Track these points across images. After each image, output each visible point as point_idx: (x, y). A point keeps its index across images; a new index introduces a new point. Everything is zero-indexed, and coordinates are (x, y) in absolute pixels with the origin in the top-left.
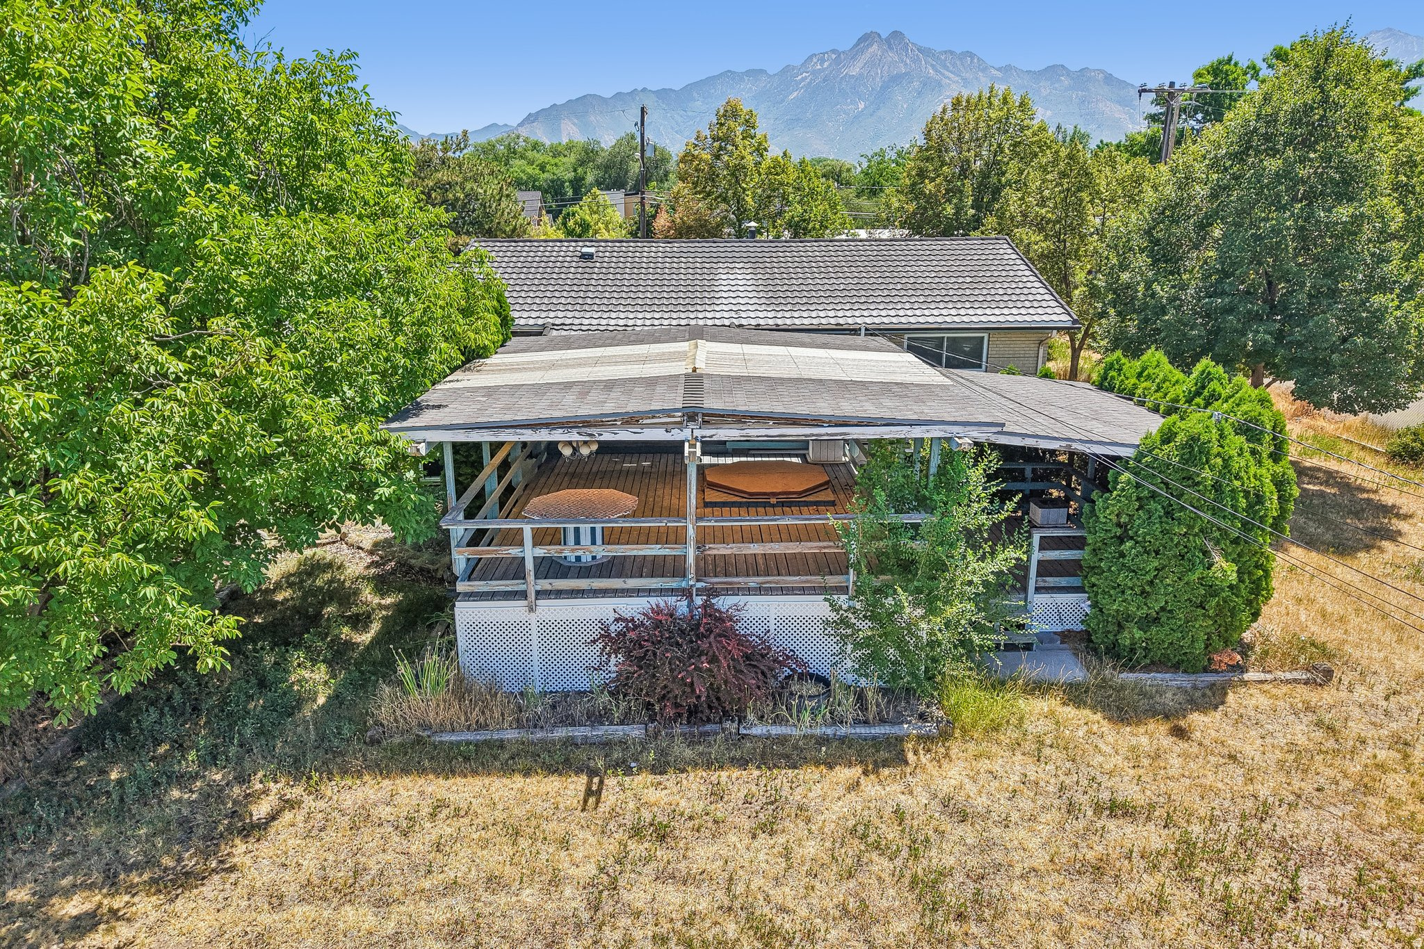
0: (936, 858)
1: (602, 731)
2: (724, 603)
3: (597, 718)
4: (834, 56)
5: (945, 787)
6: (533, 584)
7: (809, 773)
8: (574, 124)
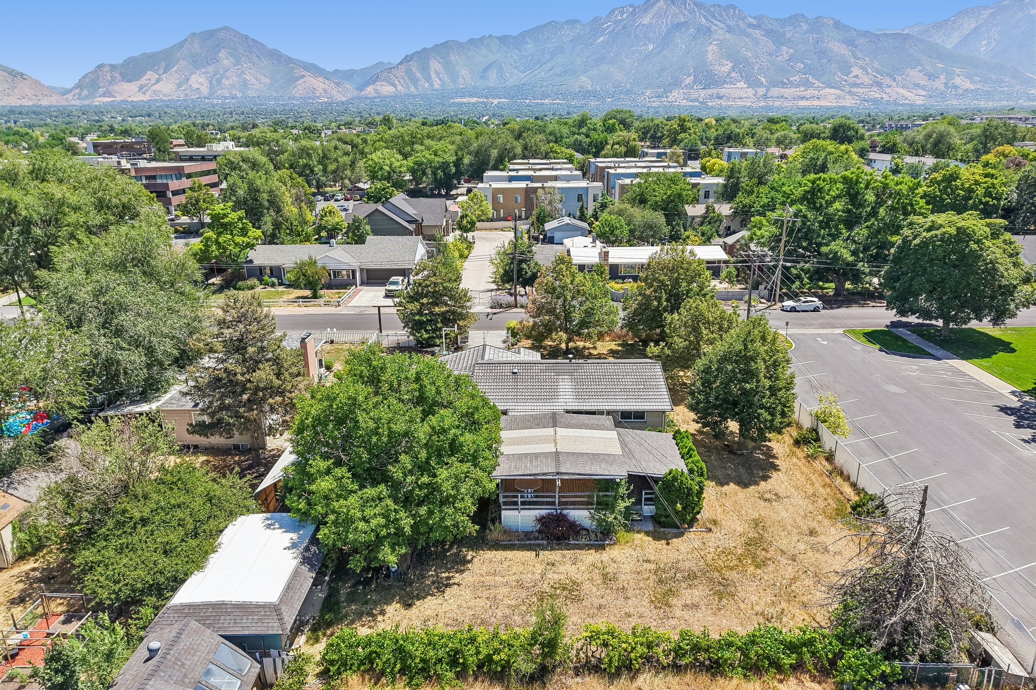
0: (608, 570)
1: (538, 542)
2: (565, 512)
3: (536, 539)
4: (631, 9)
5: (612, 556)
6: (520, 507)
7: (583, 552)
8: (439, 62)
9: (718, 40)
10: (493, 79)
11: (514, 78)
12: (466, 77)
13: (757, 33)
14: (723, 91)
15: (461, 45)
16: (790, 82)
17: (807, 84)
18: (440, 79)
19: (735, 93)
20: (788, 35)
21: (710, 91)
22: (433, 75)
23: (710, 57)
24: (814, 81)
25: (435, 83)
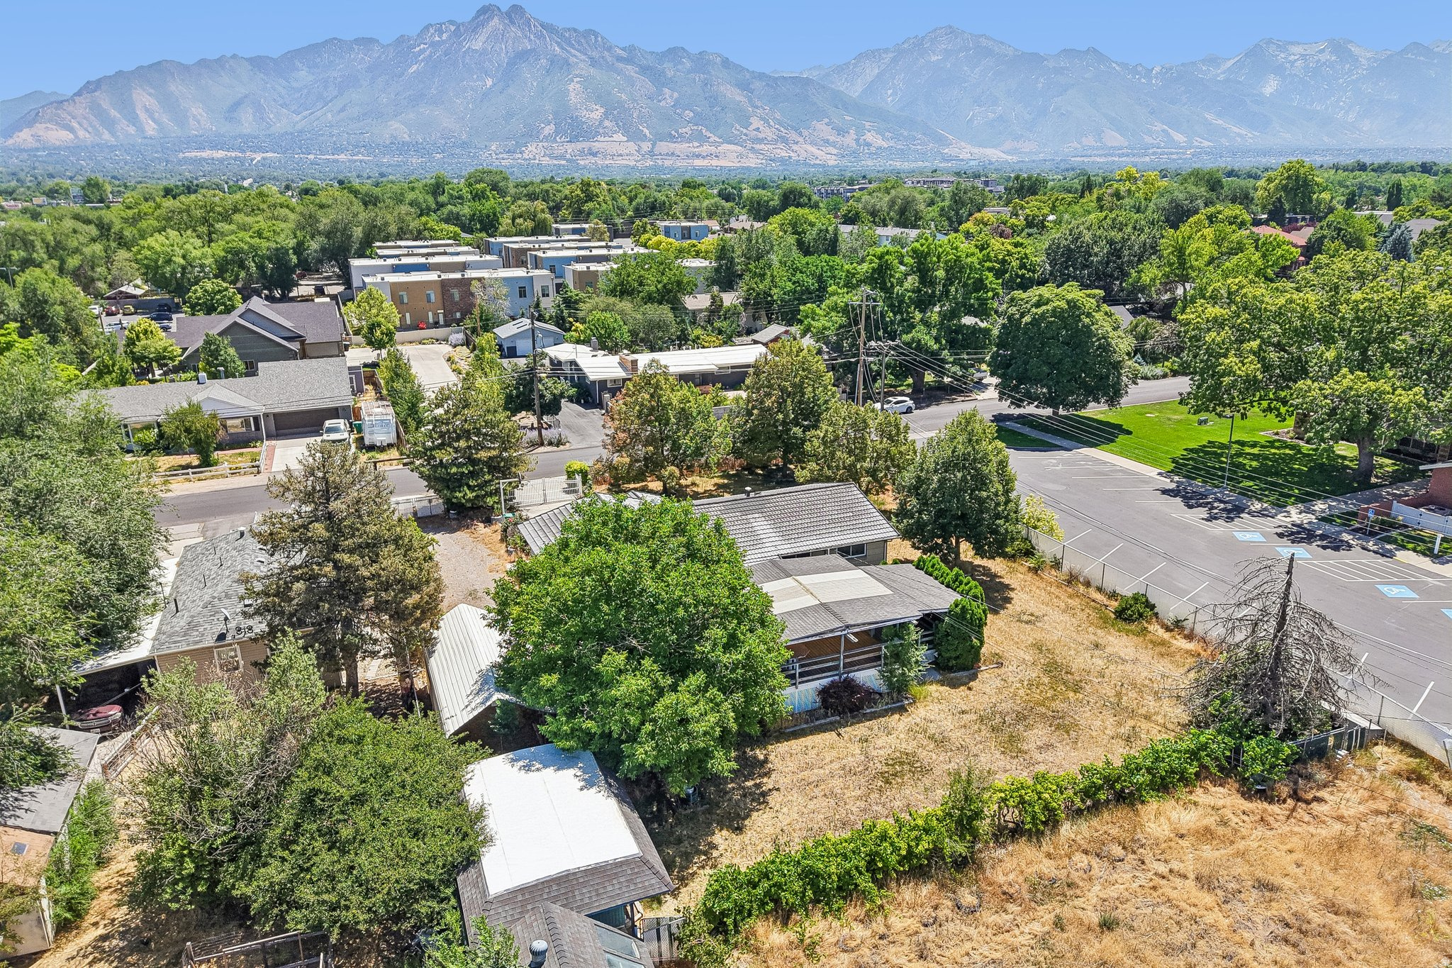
0: (930, 731)
4: (453, 28)
6: (798, 680)
7: (889, 718)
8: (150, 94)
9: (580, 76)
10: (247, 123)
11: (283, 122)
12: (200, 118)
13: (630, 70)
14: (596, 146)
15: (186, 68)
16: (681, 135)
17: (703, 139)
18: (154, 120)
19: (614, 149)
20: (670, 74)
21: (579, 146)
22: (142, 116)
23: (573, 98)
24: (709, 134)
25: (147, 128)
